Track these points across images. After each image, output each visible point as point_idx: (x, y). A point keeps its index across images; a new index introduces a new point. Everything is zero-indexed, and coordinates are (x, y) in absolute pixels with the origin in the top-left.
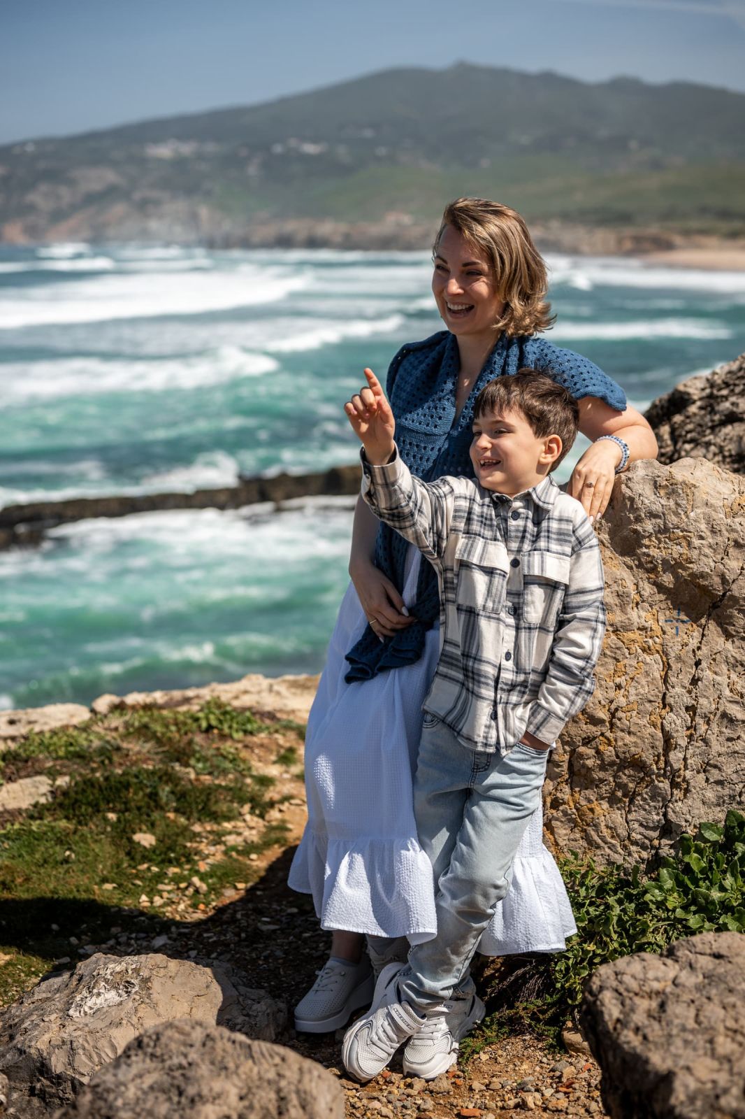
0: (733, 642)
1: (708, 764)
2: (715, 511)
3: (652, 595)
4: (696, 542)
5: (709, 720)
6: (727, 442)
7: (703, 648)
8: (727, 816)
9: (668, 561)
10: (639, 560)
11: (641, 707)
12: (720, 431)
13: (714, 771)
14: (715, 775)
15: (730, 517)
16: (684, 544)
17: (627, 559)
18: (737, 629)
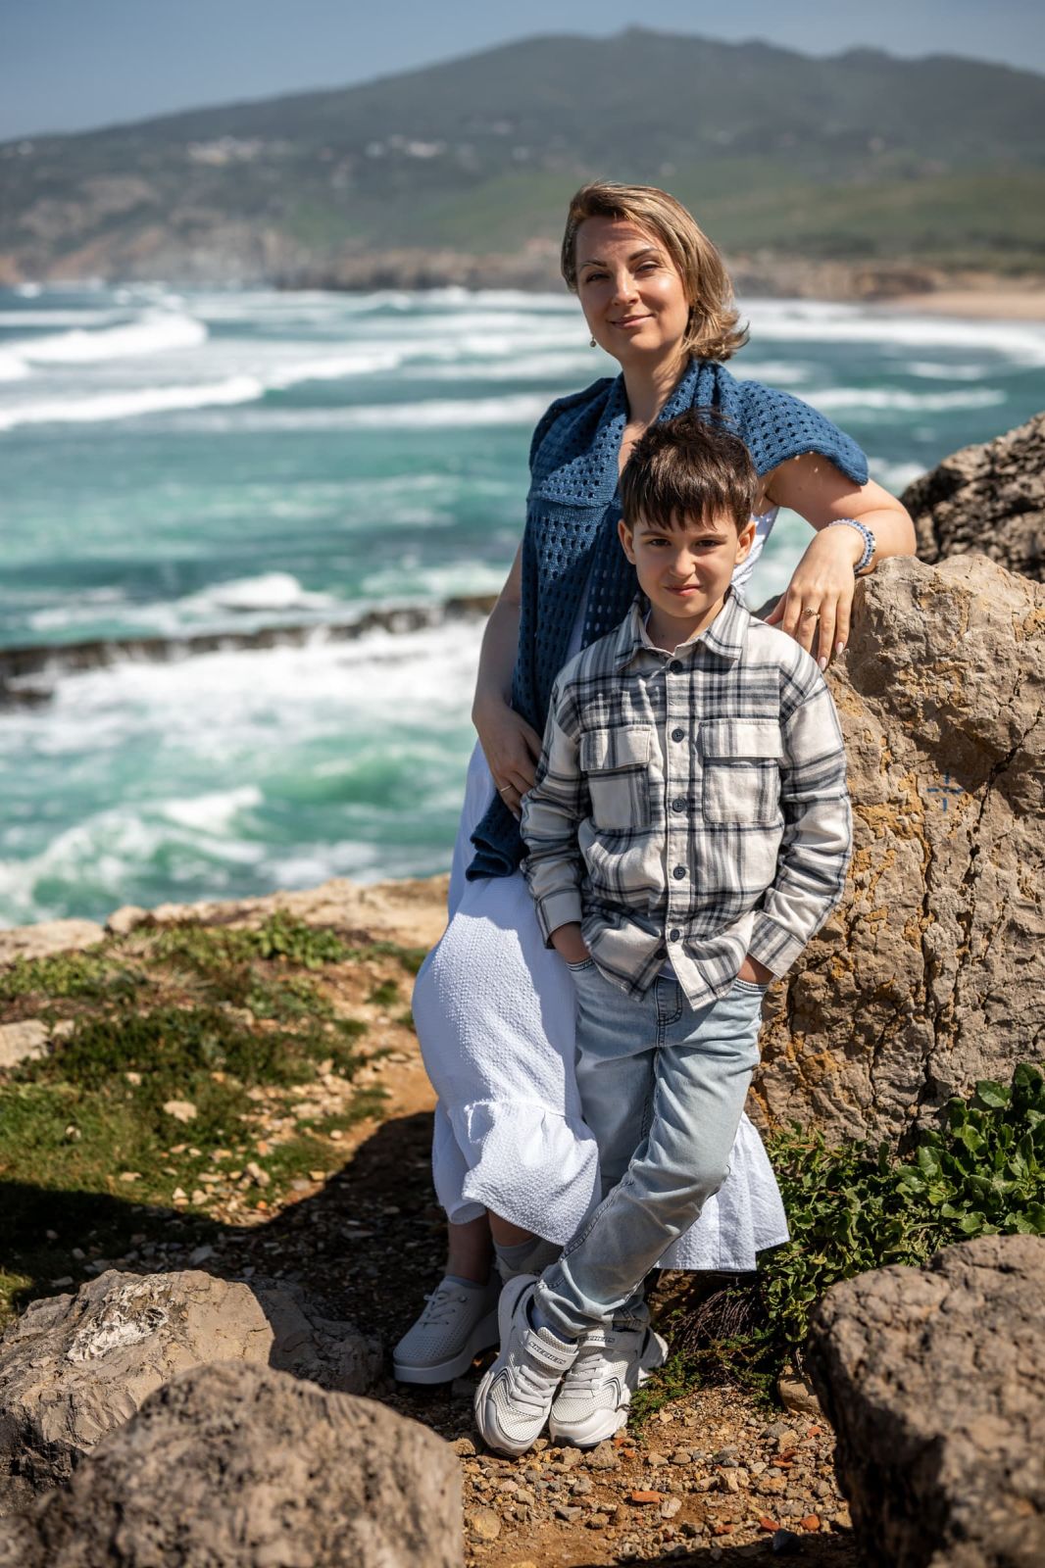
0: (1026, 820)
1: (988, 997)
2: (1000, 630)
3: (908, 752)
4: (973, 676)
5: (991, 933)
6: (1014, 540)
7: (982, 828)
8: (1016, 1072)
9: (932, 702)
10: (891, 702)
11: (893, 915)
12: (1004, 525)
13: (998, 1007)
14: (998, 1012)
15: (1021, 639)
16: (956, 678)
17: (874, 701)
18: (1031, 801)
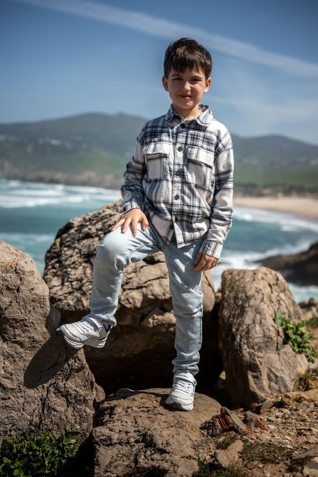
0: (8, 344)
6: (83, 247)
8: (3, 443)
12: (81, 242)
15: (4, 273)
18: (9, 336)
